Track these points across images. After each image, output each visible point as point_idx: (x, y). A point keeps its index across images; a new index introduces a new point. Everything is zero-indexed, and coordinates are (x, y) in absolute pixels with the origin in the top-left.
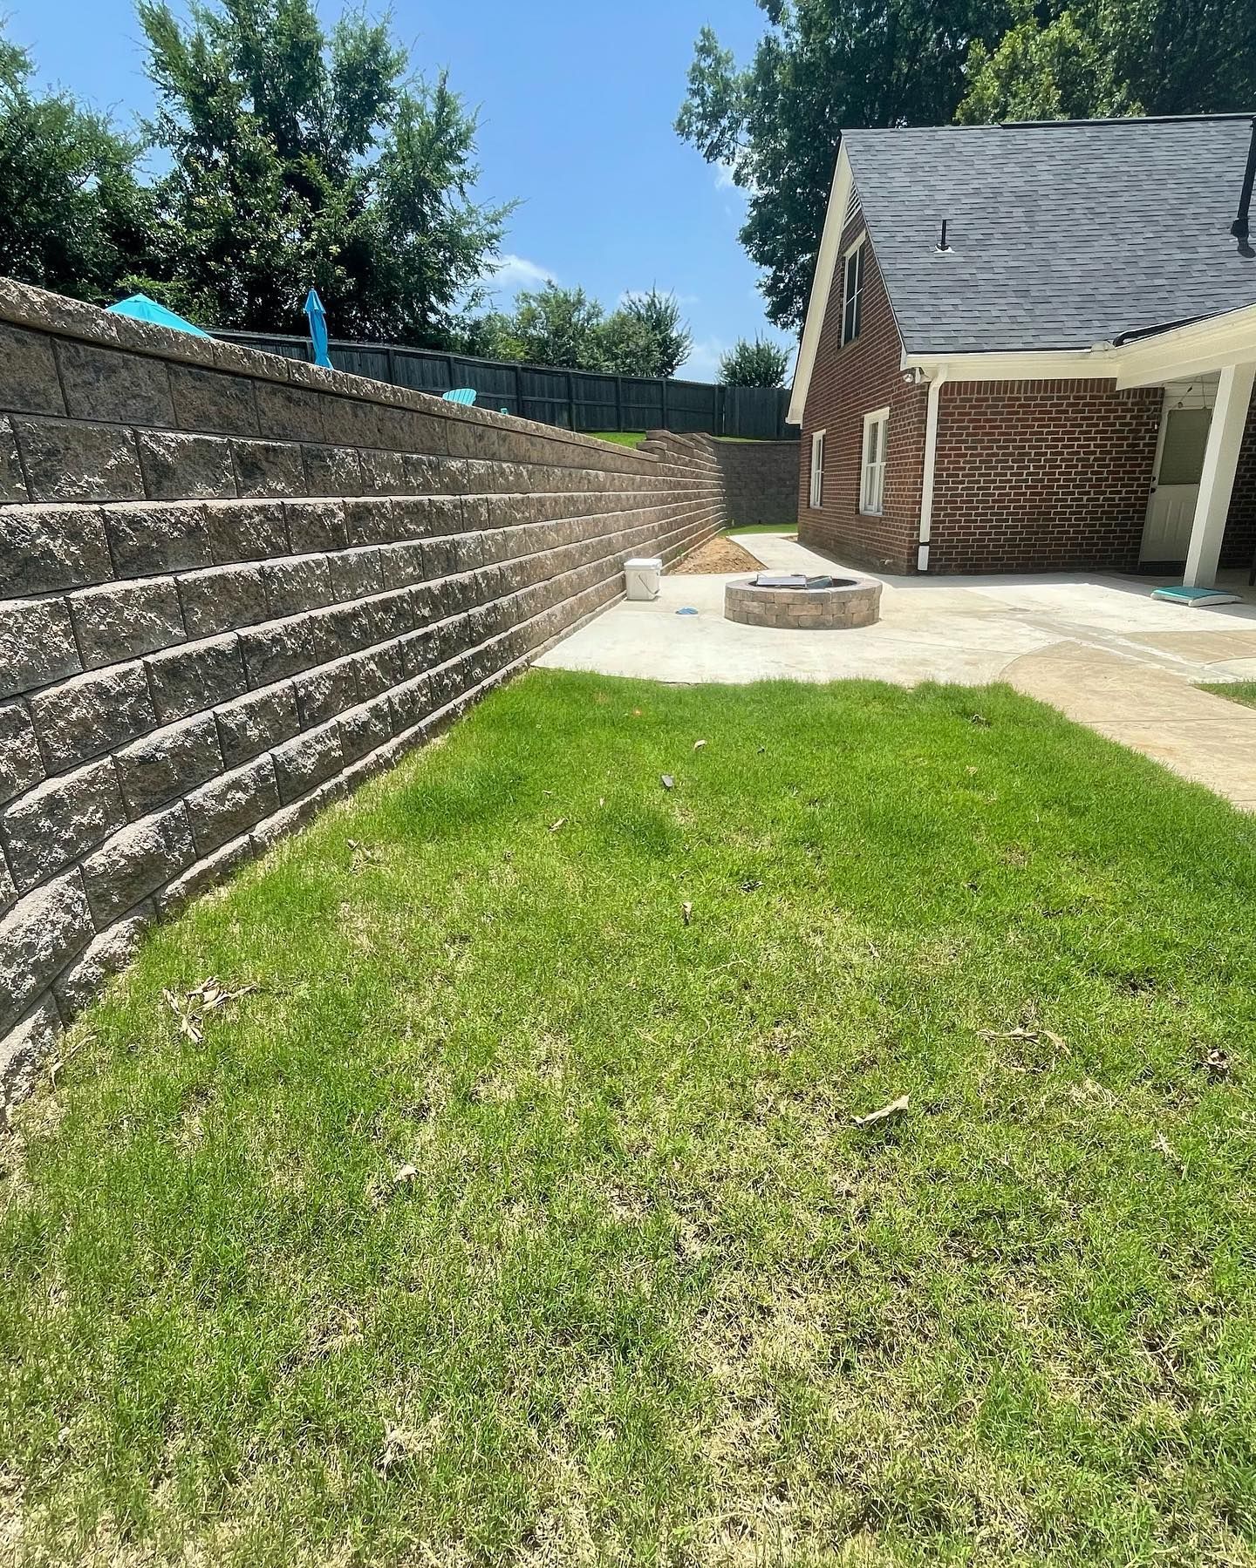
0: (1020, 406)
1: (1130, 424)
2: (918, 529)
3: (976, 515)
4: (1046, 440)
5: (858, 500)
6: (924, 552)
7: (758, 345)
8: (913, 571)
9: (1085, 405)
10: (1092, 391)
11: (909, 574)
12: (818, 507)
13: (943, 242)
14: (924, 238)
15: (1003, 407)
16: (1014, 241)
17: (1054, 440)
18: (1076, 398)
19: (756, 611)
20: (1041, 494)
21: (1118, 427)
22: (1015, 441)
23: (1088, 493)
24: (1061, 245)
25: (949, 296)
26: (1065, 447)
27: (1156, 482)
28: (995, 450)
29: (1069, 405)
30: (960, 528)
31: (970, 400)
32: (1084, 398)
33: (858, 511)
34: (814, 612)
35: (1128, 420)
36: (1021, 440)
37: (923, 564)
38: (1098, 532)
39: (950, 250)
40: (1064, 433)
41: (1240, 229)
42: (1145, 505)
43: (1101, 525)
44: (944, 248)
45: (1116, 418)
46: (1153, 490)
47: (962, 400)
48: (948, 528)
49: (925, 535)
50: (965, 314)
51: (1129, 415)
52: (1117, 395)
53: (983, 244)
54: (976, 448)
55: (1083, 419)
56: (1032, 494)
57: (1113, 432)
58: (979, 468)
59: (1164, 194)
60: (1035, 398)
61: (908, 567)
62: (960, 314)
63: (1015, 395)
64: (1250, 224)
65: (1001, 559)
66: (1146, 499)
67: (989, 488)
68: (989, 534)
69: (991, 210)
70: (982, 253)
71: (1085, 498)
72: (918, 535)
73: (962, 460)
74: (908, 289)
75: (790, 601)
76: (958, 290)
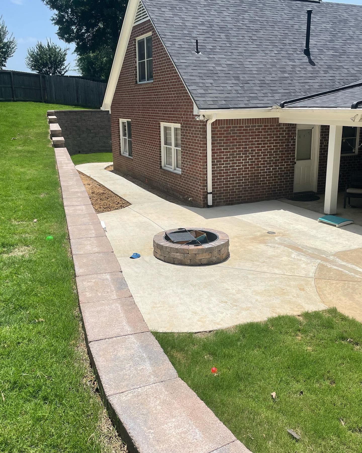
0: (244, 130)
1: (285, 137)
2: (207, 186)
3: (230, 178)
4: (255, 144)
5: (161, 162)
6: (210, 197)
7: (49, 46)
8: (206, 206)
9: (268, 129)
10: (270, 123)
11: (204, 207)
12: (127, 155)
13: (197, 50)
14: (188, 46)
15: (237, 130)
16: (225, 51)
17: (258, 144)
18: (265, 126)
19: (179, 257)
20: (254, 167)
21: (281, 138)
22: (243, 145)
23: (272, 166)
24: (245, 54)
25: (207, 78)
26: (262, 147)
27: (296, 159)
28: (235, 150)
29: (262, 129)
30: (224, 184)
31: (223, 128)
32: (268, 126)
33: (161, 167)
34: (207, 257)
35: (284, 135)
36: (245, 145)
37: (210, 202)
38: (277, 182)
39: (200, 53)
40: (261, 141)
41: (307, 52)
42: (293, 170)
43: (278, 179)
44: (198, 52)
45: (280, 134)
46: (295, 163)
47: (220, 128)
48: (219, 185)
49: (210, 189)
50: (217, 88)
51: (285, 133)
52: (280, 124)
53: (213, 51)
54: (227, 149)
55: (268, 135)
56: (251, 168)
57: (280, 140)
58: (230, 158)
59: (276, 33)
60: (249, 127)
61: (204, 204)
62: (214, 88)
63: (241, 125)
64: (310, 50)
65: (241, 197)
66: (294, 167)
67: (234, 166)
68: (236, 186)
69: (211, 34)
70: (215, 56)
71: (271, 168)
72: (207, 189)
73: (222, 154)
74: (190, 74)
75: (196, 253)
76: (210, 75)
